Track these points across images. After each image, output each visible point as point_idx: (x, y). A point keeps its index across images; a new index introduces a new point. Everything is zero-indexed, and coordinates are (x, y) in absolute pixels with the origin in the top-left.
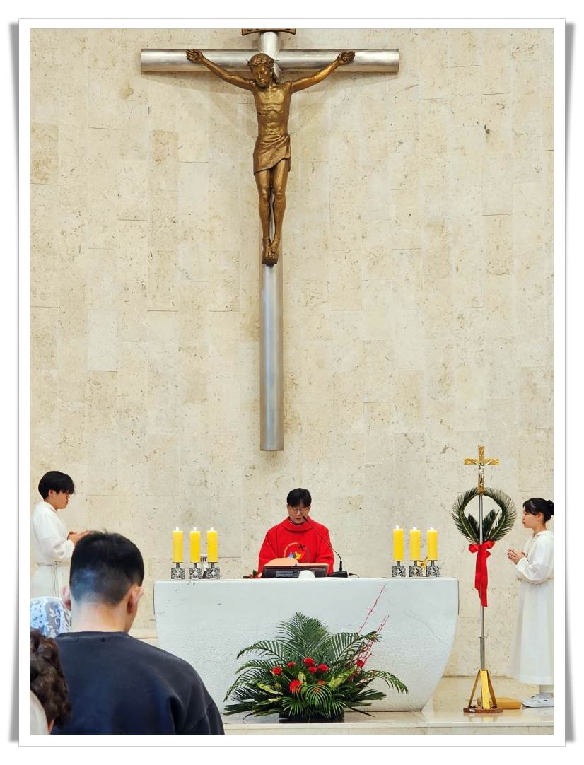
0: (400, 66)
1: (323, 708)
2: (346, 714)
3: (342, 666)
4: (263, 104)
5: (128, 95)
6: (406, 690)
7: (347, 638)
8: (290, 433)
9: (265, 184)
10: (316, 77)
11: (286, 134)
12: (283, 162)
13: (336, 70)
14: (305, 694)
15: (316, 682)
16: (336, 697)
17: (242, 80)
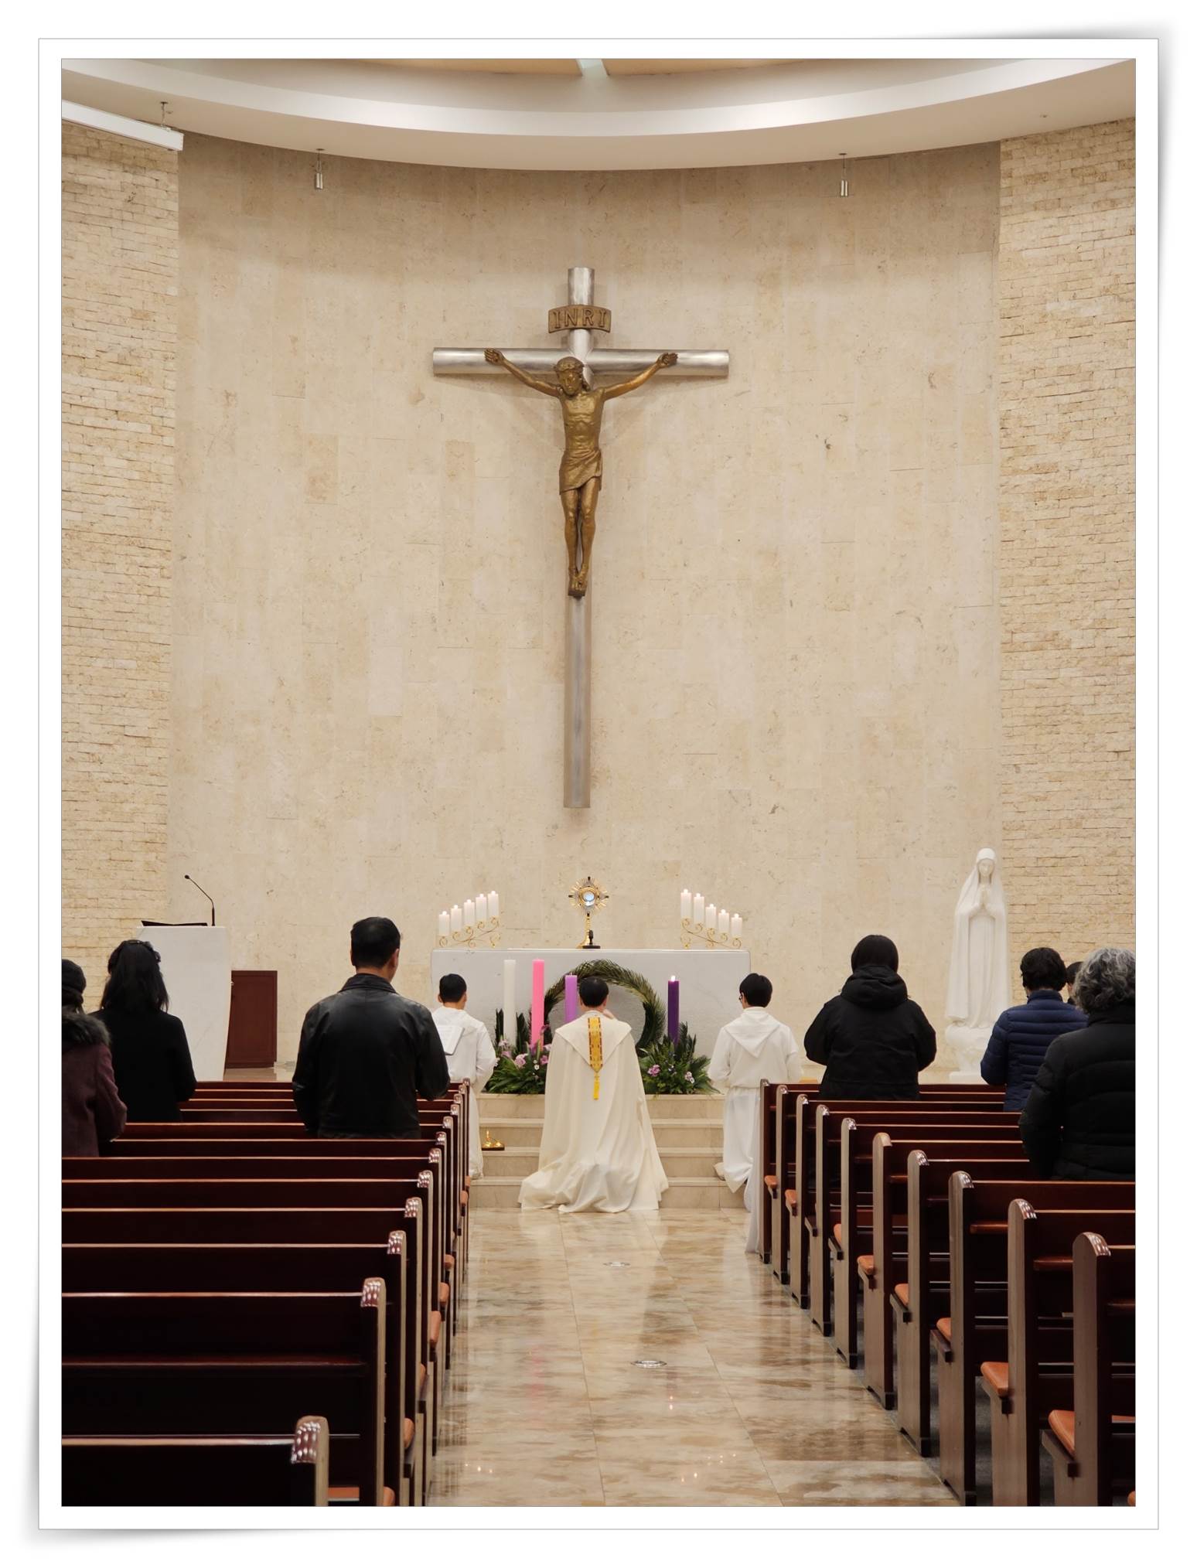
0: (730, 369)
4: (571, 415)
5: (418, 401)
8: (598, 787)
9: (572, 506)
10: (635, 381)
11: (596, 448)
12: (592, 482)
13: (656, 374)
17: (549, 386)
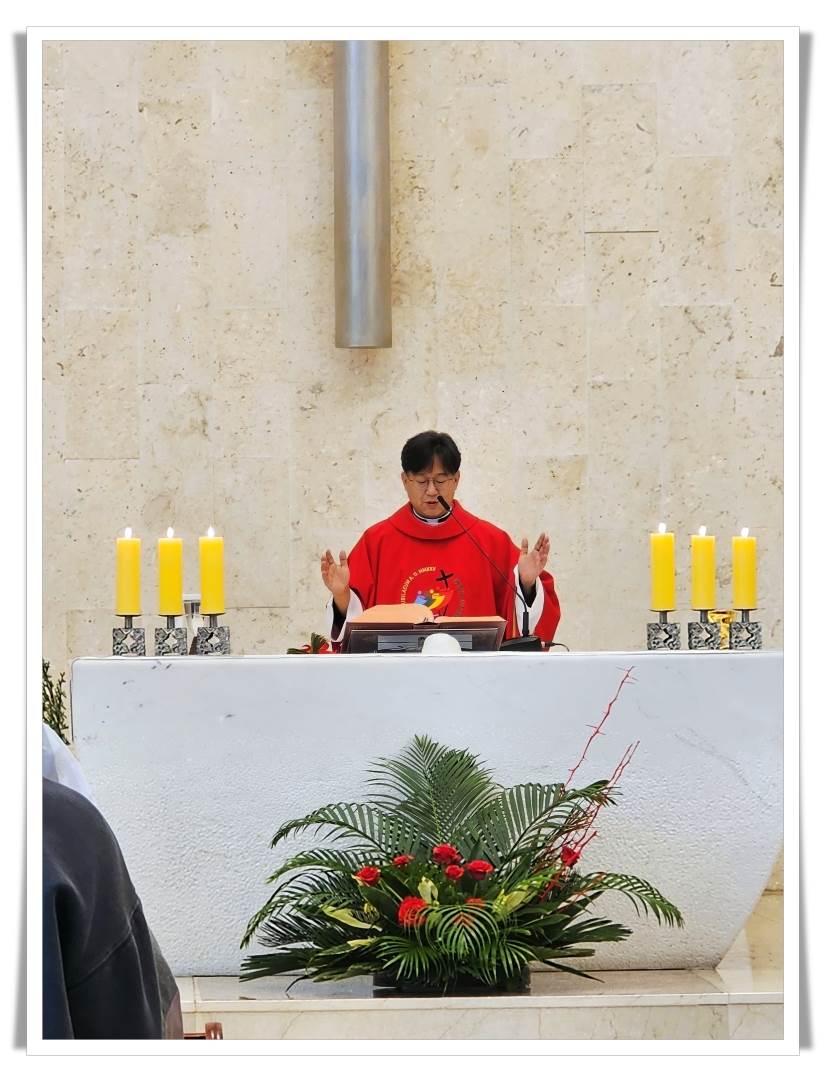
1: (478, 963)
2: (533, 976)
3: (526, 864)
6: (679, 918)
7: (539, 798)
14: (435, 929)
15: (463, 901)
16: (511, 936)
